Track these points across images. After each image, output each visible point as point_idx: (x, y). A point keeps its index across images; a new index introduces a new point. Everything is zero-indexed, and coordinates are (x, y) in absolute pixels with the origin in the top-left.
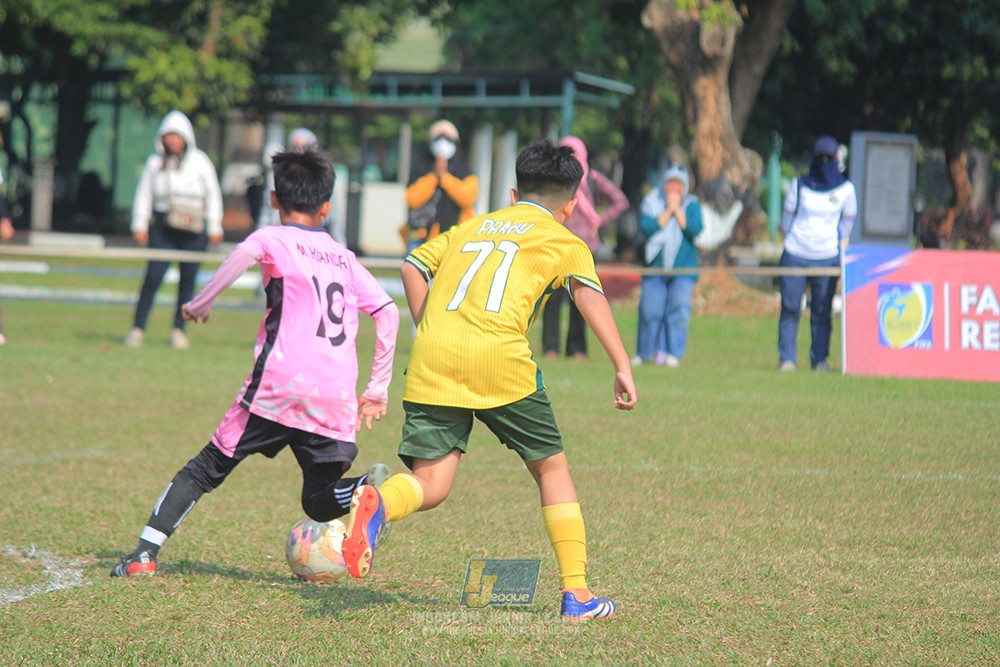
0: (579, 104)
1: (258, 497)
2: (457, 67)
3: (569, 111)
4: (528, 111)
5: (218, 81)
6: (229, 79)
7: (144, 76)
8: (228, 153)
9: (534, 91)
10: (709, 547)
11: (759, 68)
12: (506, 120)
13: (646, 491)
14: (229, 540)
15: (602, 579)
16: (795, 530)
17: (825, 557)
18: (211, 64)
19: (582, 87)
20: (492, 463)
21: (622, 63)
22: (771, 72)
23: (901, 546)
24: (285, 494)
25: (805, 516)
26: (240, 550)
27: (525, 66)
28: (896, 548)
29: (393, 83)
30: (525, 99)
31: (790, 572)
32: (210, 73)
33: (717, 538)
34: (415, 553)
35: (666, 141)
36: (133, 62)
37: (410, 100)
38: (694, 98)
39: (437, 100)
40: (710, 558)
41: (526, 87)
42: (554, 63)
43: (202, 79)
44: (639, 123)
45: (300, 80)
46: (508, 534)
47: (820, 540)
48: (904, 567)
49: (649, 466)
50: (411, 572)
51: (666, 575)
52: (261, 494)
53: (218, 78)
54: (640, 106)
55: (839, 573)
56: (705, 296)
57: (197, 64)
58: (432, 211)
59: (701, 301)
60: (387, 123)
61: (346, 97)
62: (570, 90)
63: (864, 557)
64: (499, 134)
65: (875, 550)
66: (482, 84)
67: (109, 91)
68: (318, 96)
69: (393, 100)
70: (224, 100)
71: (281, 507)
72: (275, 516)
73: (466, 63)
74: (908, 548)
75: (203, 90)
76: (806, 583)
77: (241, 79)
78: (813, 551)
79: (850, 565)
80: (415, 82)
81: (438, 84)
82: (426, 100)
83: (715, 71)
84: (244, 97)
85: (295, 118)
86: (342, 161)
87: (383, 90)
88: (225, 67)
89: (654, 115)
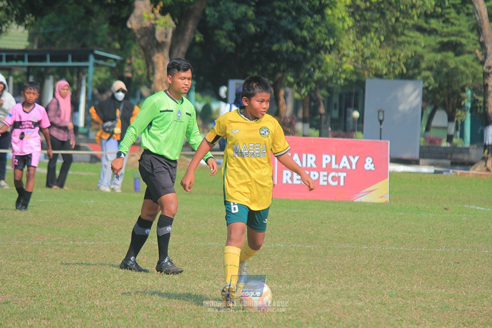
0: (96, 65)
2: (36, 47)
3: (91, 69)
4: (71, 68)
9: (74, 59)
11: (183, 48)
12: (61, 73)
19: (98, 57)
21: (117, 45)
22: (190, 50)
27: (69, 47)
30: (70, 63)
35: (139, 83)
38: (153, 63)
39: (26, 63)
41: (70, 57)
42: (84, 45)
54: (126, 67)
62: (92, 59)
66: (48, 56)
69: (4, 64)
73: (40, 45)
80: (15, 55)
81: (26, 56)
82: (20, 63)
83: (163, 50)
89: (133, 71)
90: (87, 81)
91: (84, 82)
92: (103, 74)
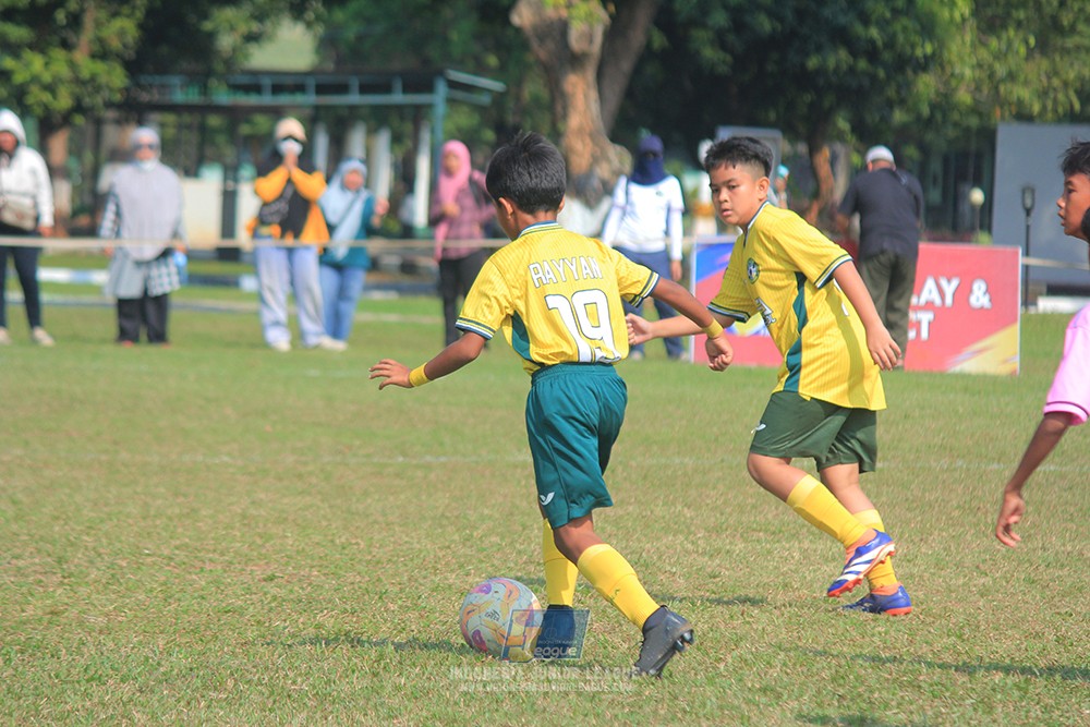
0: (451, 101)
1: (136, 493)
2: (330, 66)
3: (441, 109)
4: (399, 108)
5: (92, 83)
6: (103, 79)
7: (20, 77)
8: (104, 153)
9: (407, 89)
11: (627, 65)
12: (378, 118)
13: (519, 482)
14: (107, 535)
15: (477, 569)
16: (664, 517)
17: (693, 543)
18: (87, 66)
19: (453, 85)
20: (368, 456)
21: (493, 60)
22: (637, 71)
23: (766, 531)
24: (162, 490)
25: (673, 504)
26: (118, 545)
27: (396, 65)
28: (761, 534)
29: (267, 82)
30: (398, 98)
31: (660, 558)
32: (85, 74)
34: (292, 546)
36: (8, 63)
37: (284, 99)
38: (563, 95)
39: (310, 99)
41: (398, 85)
42: (426, 61)
43: (78, 81)
44: (511, 119)
45: (176, 80)
46: (384, 525)
47: (688, 528)
48: (769, 552)
50: (287, 564)
52: (139, 489)
53: (93, 79)
54: (511, 104)
55: (707, 558)
57: (73, 65)
58: (284, 207)
60: (261, 121)
61: (223, 97)
62: (442, 89)
63: (731, 543)
64: (372, 132)
65: (742, 536)
66: (355, 82)
68: (191, 96)
69: (267, 99)
70: (99, 100)
71: (158, 503)
72: (152, 513)
73: (339, 62)
74: (774, 533)
75: (77, 90)
76: (674, 570)
77: (115, 78)
78: (681, 537)
79: (719, 551)
80: (288, 81)
81: (311, 82)
82: (299, 99)
83: (583, 68)
84: (117, 97)
85: (170, 118)
86: (218, 159)
87: (255, 88)
88: (99, 67)
89: (524, 111)
91: (426, 137)
92: (465, 119)
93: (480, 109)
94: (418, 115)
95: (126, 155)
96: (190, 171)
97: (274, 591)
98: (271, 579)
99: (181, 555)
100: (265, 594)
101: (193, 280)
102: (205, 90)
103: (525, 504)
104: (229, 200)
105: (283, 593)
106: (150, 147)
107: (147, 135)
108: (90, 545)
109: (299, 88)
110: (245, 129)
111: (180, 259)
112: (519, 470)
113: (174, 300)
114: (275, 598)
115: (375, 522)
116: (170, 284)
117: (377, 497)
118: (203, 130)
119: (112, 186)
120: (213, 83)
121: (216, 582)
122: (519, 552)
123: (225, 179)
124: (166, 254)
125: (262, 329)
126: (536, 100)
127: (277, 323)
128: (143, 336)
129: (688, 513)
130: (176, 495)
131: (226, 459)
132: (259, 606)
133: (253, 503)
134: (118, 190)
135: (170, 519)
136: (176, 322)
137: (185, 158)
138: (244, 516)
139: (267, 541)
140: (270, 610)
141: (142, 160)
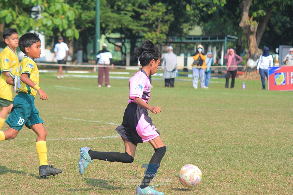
0: (228, 41)
1: (168, 116)
2: (205, 34)
3: (226, 42)
4: (218, 42)
5: (160, 38)
6: (162, 37)
7: (146, 37)
8: (162, 51)
9: (219, 39)
10: (254, 124)
11: (262, 34)
12: (214, 44)
13: (241, 114)
14: (163, 123)
15: (234, 130)
16: (270, 120)
17: (275, 125)
18: (159, 35)
19: (228, 38)
20: (212, 109)
21: (236, 33)
22: (264, 34)
24: (174, 115)
25: (272, 118)
26: (165, 126)
27: (217, 34)
28: (289, 124)
29: (193, 38)
30: (218, 40)
31: (269, 128)
32: (159, 36)
33: (255, 122)
34: (198, 126)
35: (244, 47)
36: (144, 35)
37: (196, 41)
38: (249, 40)
39: (201, 41)
40: (254, 126)
41: (218, 38)
42: (223, 33)
43: (157, 38)
44: (239, 44)
45: (176, 37)
47: (274, 122)
48: (290, 127)
49: (242, 109)
50: (197, 129)
51: (246, 129)
53: (160, 37)
54: (239, 41)
55: (278, 128)
56: (252, 77)
57: (156, 35)
58: (198, 61)
59: (251, 78)
60: (192, 45)
61: (184, 40)
62: (226, 38)
63: (283, 125)
64: (213, 47)
65: (285, 124)
66: (209, 38)
67: (140, 40)
68: (179, 40)
69: (193, 41)
70: (161, 41)
71: (173, 117)
72: (172, 119)
73: (206, 34)
77: (164, 37)
78: (273, 124)
79: (280, 127)
80: (197, 37)
81: (201, 38)
82: (199, 41)
83: (253, 34)
84: (165, 41)
85: (174, 45)
86: (184, 52)
87: (191, 39)
88: (161, 35)
89: (242, 43)
90: (224, 47)
91: (223, 48)
92: (230, 44)
93: (233, 42)
94: (222, 44)
95: (166, 52)
96: (178, 55)
97: (195, 134)
98: (194, 132)
99: (177, 127)
100: (193, 135)
101: (180, 75)
102: (181, 39)
103: (243, 118)
104: (186, 60)
105: (196, 135)
106: (171, 50)
107: (171, 48)
108: (160, 126)
109: (199, 39)
110: (188, 47)
111: (177, 71)
112: (241, 111)
113: (175, 79)
114: (195, 136)
115: (214, 121)
116: (175, 76)
117: (214, 116)
118: (181, 46)
119: (164, 57)
120: (182, 38)
121: (184, 133)
122: (242, 127)
123: (185, 56)
124: (174, 70)
125: (192, 84)
126: (244, 40)
127: (196, 83)
128: (170, 86)
129: (274, 120)
130: (176, 116)
131: (185, 109)
132: (192, 137)
133: (191, 117)
134: (165, 58)
135: (175, 120)
136: (176, 83)
137: (177, 52)
138: (189, 120)
139: (194, 125)
140: (194, 138)
141: (170, 52)
